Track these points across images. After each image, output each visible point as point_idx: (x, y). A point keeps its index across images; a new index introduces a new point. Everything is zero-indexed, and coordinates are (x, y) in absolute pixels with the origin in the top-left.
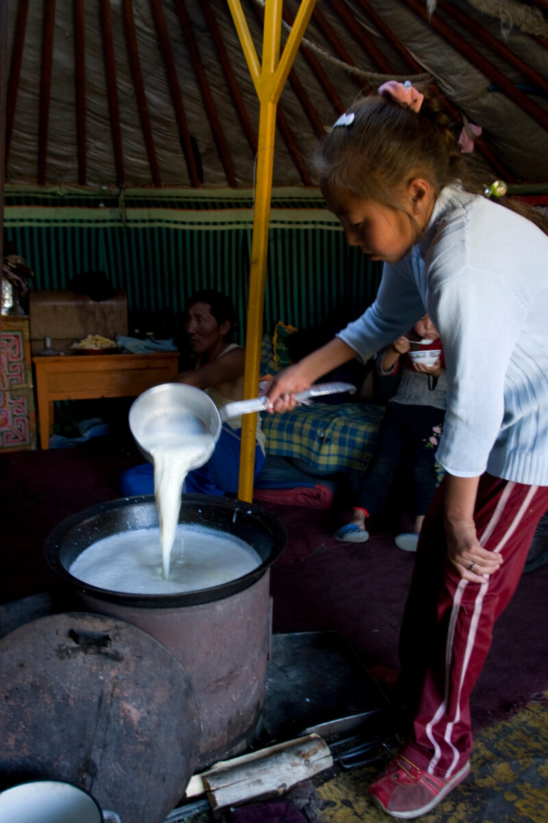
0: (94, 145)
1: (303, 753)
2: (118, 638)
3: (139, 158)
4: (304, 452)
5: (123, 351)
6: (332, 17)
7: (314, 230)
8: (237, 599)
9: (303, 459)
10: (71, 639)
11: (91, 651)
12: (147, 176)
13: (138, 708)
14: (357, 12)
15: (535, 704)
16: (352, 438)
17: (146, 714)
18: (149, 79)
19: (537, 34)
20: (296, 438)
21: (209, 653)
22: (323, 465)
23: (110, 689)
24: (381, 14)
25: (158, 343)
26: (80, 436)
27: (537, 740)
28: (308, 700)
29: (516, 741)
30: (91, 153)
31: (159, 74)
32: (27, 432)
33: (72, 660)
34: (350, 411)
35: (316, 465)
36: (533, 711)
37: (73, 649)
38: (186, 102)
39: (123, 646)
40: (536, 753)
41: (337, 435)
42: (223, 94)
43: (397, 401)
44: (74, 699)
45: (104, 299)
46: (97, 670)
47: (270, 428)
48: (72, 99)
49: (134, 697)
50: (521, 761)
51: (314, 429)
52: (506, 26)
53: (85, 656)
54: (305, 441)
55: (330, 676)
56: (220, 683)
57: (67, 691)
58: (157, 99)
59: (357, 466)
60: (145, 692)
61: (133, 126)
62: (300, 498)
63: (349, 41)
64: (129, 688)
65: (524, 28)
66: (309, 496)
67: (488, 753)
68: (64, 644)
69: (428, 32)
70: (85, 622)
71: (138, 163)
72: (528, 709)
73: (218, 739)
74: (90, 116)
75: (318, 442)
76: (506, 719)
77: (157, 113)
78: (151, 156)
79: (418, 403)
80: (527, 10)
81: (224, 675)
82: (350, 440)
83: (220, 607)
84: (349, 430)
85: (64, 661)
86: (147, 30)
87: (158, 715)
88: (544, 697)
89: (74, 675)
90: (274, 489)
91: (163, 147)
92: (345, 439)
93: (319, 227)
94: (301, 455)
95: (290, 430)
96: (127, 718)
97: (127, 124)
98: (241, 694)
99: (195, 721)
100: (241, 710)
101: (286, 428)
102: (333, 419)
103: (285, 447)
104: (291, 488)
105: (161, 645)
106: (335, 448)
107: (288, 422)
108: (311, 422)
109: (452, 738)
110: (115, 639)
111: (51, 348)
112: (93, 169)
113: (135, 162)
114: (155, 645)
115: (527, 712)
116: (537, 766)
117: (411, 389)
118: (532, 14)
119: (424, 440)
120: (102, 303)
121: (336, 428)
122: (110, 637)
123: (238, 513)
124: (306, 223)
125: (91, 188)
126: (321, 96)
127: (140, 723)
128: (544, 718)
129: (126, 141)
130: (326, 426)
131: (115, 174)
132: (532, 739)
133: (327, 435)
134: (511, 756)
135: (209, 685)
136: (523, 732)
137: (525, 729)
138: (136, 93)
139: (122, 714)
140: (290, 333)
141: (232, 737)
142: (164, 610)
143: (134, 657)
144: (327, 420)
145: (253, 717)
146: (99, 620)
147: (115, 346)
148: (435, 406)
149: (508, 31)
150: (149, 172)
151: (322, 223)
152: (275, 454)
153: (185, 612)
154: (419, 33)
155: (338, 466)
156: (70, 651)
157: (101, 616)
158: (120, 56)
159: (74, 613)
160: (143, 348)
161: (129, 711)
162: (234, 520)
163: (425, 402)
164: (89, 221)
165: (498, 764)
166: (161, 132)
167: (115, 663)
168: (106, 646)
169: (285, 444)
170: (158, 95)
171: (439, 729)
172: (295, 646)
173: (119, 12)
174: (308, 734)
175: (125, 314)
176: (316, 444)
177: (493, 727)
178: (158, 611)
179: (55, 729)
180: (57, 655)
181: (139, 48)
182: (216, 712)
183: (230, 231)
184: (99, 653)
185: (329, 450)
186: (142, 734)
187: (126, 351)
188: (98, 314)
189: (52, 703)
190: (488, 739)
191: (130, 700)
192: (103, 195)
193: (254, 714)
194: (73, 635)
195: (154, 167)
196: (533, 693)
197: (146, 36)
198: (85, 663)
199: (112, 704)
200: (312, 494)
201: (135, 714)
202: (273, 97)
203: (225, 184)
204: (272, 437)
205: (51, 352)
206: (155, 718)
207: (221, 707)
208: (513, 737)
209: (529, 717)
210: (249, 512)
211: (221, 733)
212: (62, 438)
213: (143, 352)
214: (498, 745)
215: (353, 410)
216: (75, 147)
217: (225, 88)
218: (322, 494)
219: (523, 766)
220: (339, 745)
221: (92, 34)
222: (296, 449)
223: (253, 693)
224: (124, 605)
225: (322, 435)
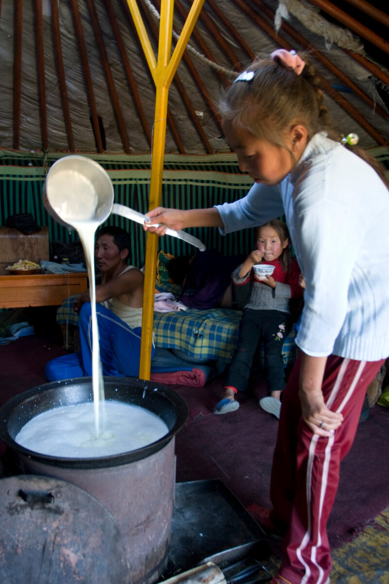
0: (26, 119)
1: (204, 579)
2: (59, 495)
3: (59, 131)
4: (183, 345)
5: (45, 272)
6: (204, 32)
7: (186, 186)
8: (153, 458)
9: (182, 350)
10: (20, 498)
11: (36, 507)
12: (65, 144)
13: (76, 552)
14: (222, 29)
15: (370, 528)
16: (219, 334)
17: (82, 558)
18: (69, 73)
19: (349, 49)
20: (177, 335)
21: (132, 503)
22: (198, 354)
23: (52, 537)
24: (239, 31)
25: (72, 266)
26: (12, 336)
27: (375, 556)
28: (201, 535)
29: (360, 558)
30: (23, 126)
31: (76, 69)
33: (20, 515)
34: (216, 315)
35: (192, 354)
36: (369, 534)
37: (22, 507)
38: (96, 91)
39: (63, 502)
40: (376, 567)
41: (207, 331)
42: (123, 85)
43: (250, 307)
44: (22, 548)
45: (31, 234)
46: (42, 523)
47: (157, 328)
48: (10, 85)
49: (72, 543)
50: (366, 574)
51: (190, 328)
52: (328, 42)
53: (32, 512)
54: (184, 337)
55: (216, 514)
56: (140, 527)
57: (16, 542)
58: (74, 88)
59: (222, 354)
60: (81, 539)
61: (56, 107)
62: (182, 379)
63: (215, 50)
64: (68, 536)
65: (340, 44)
66: (188, 378)
67: (341, 569)
68: (14, 503)
69: (272, 46)
70: (32, 483)
71: (58, 134)
72: (366, 532)
73: (138, 573)
74: (24, 98)
75: (194, 337)
76: (351, 541)
77: (74, 97)
78: (68, 129)
79: (266, 308)
80: (342, 32)
81: (143, 520)
82: (217, 335)
83: (141, 466)
84: (216, 328)
85: (14, 517)
86: (69, 36)
87: (92, 557)
88: (375, 522)
89: (22, 528)
90: (161, 373)
91: (77, 123)
92: (214, 334)
93: (189, 183)
94: (181, 347)
95: (173, 329)
96: (66, 561)
97: (51, 105)
98: (156, 534)
99: (122, 560)
100: (155, 548)
101: (169, 327)
102: (204, 320)
103: (169, 341)
104: (175, 372)
105: (94, 499)
106: (205, 342)
107: (171, 323)
108: (188, 322)
109: (317, 559)
110: (56, 495)
112: (24, 138)
113: (56, 134)
114: (89, 500)
115: (365, 534)
116: (379, 577)
117: (260, 298)
118: (346, 34)
119: (274, 335)
120: (30, 236)
121: (206, 326)
122: (53, 494)
123: (146, 390)
124: (180, 180)
125: (23, 152)
126: (194, 88)
127: (77, 565)
128: (378, 538)
129: (50, 118)
130: (199, 326)
131: (41, 142)
132: (372, 555)
133: (200, 332)
134: (359, 570)
135: (131, 529)
136: (365, 550)
137: (365, 548)
138: (59, 82)
139: (62, 558)
140: (168, 259)
141: (148, 570)
142: (96, 470)
143: (73, 510)
144: (200, 321)
145: (163, 553)
146: (43, 480)
147: (40, 268)
148: (278, 310)
149: (330, 45)
150: (66, 141)
151: (191, 180)
152: (161, 346)
153: (113, 471)
154: (265, 46)
155: (209, 355)
156: (19, 508)
157: (45, 477)
158: (48, 54)
159: (22, 476)
160: (61, 270)
161: (68, 556)
162: (144, 396)
163: (271, 308)
164: (20, 176)
165: (350, 577)
166: (76, 112)
167: (57, 516)
168: (50, 502)
169: (169, 339)
170: (75, 84)
171: (307, 552)
172: (188, 492)
173: (49, 22)
174: (206, 563)
175: (47, 245)
176: (192, 339)
177: (342, 548)
178: (92, 471)
179: (5, 575)
180: (8, 512)
181: (62, 49)
182: (136, 551)
183: (125, 185)
184: (43, 508)
185: (202, 343)
186: (79, 575)
187: (48, 272)
189: (3, 553)
190: (340, 557)
191: (69, 546)
192: (32, 157)
193: (165, 550)
194: (22, 494)
195: (70, 138)
196: (367, 519)
197: (68, 41)
198: (31, 517)
199: (53, 551)
200: (190, 376)
201: (73, 557)
202: (166, 83)
203: (122, 151)
204: (159, 334)
206: (89, 560)
207: (140, 547)
208: (358, 555)
209: (367, 539)
210: (156, 390)
211: (140, 567)
213: (61, 273)
214: (348, 562)
215: (218, 314)
216: (12, 121)
217: (125, 81)
218: (197, 376)
219: (368, 578)
220: (229, 571)
221: (28, 37)
222: (177, 342)
223: (164, 533)
224: (63, 467)
225: (197, 332)
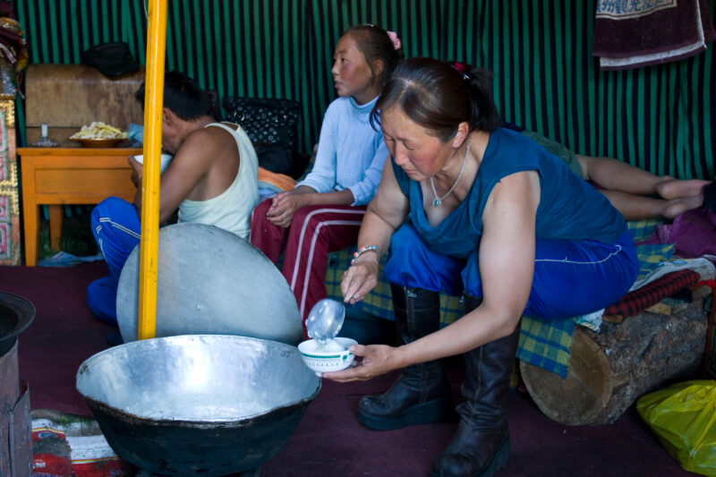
5: (134, 143)
32: (8, 241)
45: (120, 78)
111: (47, 138)
120: (118, 82)
188: (112, 97)
205: (45, 143)
212: (69, 256)
